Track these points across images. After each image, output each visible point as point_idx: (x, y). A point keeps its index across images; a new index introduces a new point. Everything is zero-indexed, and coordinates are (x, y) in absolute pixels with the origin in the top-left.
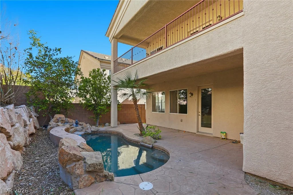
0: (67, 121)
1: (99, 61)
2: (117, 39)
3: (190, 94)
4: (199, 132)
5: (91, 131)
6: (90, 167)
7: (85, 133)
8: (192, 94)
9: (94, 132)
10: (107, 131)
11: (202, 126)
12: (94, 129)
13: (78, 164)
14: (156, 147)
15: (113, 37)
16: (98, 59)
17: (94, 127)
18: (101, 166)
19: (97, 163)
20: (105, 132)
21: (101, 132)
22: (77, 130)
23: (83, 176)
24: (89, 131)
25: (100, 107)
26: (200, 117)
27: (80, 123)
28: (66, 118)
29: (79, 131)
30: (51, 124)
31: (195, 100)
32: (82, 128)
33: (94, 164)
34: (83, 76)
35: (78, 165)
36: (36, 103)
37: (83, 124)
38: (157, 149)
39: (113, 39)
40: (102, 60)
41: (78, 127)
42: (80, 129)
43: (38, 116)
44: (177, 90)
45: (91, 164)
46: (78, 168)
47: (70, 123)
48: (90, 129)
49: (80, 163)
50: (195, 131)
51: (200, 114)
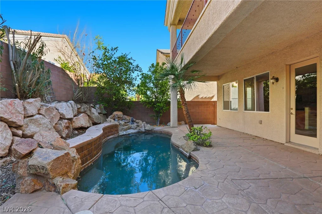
0: (124, 118)
1: (164, 55)
2: (175, 26)
3: (272, 79)
4: (292, 142)
5: (145, 130)
6: (30, 168)
7: (139, 132)
8: (277, 80)
9: (149, 131)
10: (161, 131)
11: (296, 133)
12: (148, 128)
13: (21, 162)
14: (194, 158)
15: (171, 24)
16: (164, 53)
17: (149, 125)
18: (44, 170)
19: (39, 165)
20: (160, 131)
21: (155, 132)
22: (132, 127)
23: (27, 178)
24: (143, 130)
25: (158, 104)
26: (293, 118)
27: (137, 121)
28: (124, 115)
29: (133, 129)
30: (107, 120)
31: (283, 88)
32: (137, 125)
33: (35, 166)
34: (143, 72)
35: (22, 164)
36: (101, 101)
37: (139, 122)
38: (195, 161)
39: (170, 26)
40: (167, 54)
41: (132, 125)
42: (134, 127)
43: (106, 113)
44: (253, 76)
45: (31, 165)
46: (21, 168)
47: (127, 120)
48: (145, 127)
49: (23, 161)
50: (284, 141)
51: (294, 111)
